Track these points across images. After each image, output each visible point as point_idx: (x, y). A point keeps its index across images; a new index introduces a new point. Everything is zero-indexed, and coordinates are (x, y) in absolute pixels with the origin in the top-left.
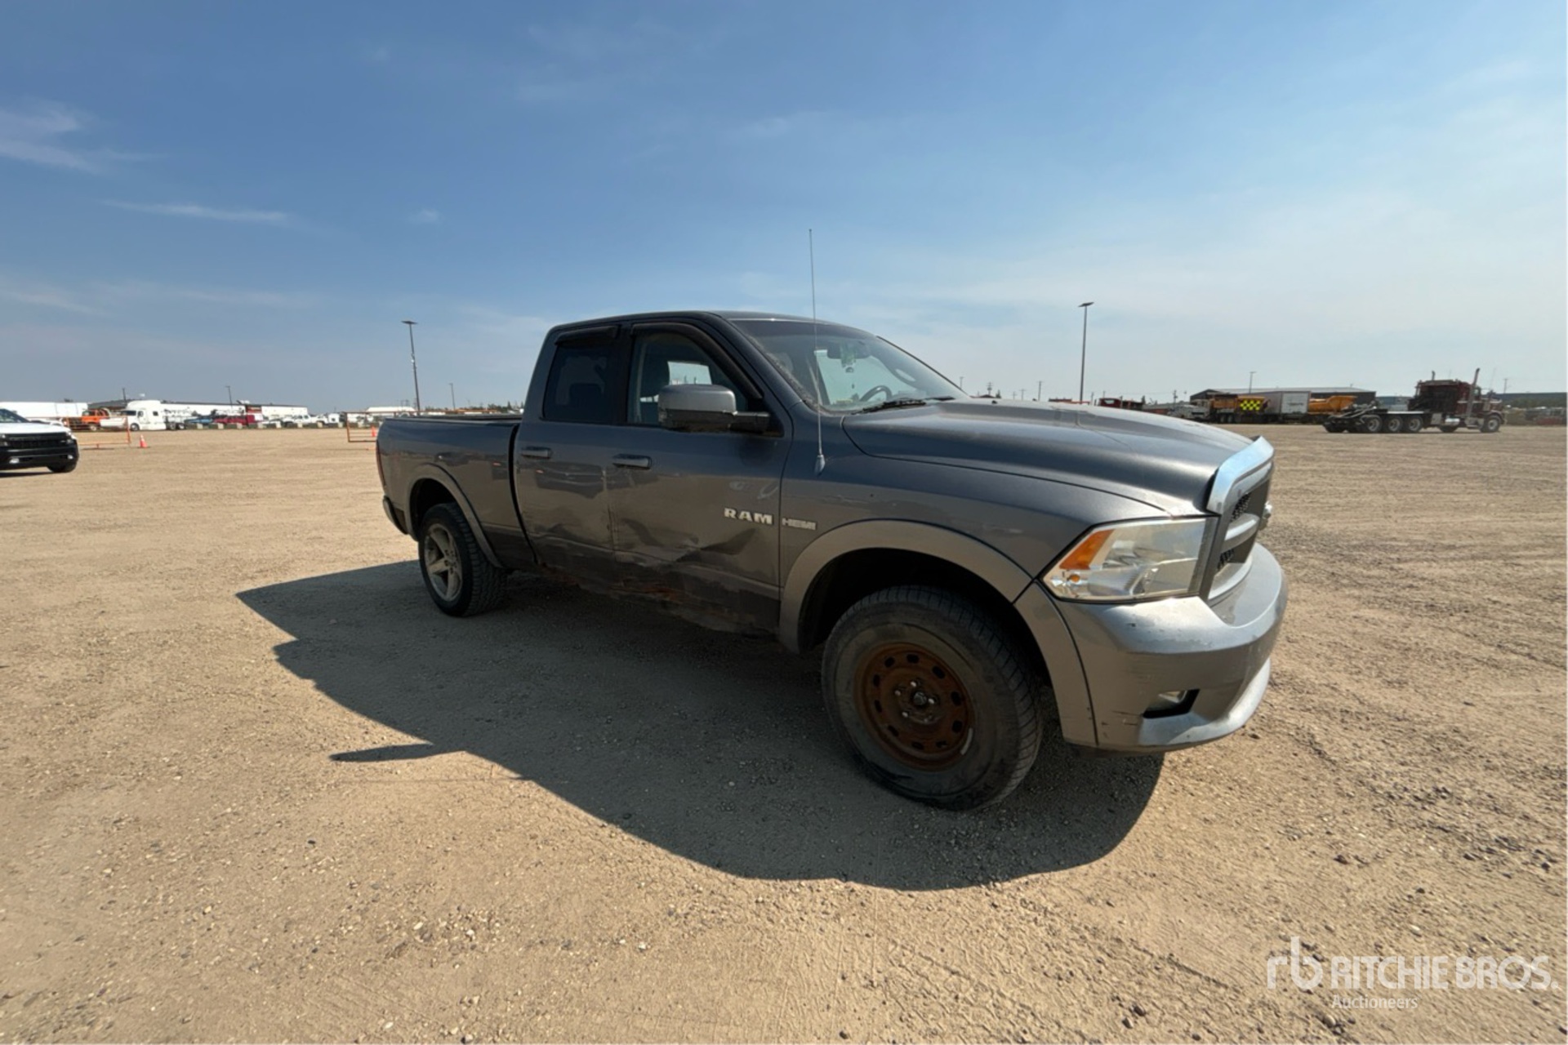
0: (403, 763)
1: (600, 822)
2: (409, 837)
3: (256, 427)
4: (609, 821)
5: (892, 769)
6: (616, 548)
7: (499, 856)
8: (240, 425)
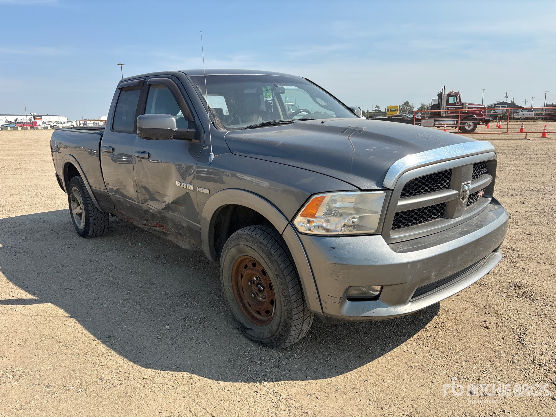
0: (21, 306)
1: (94, 338)
2: (7, 338)
3: (37, 129)
4: (98, 339)
5: (247, 325)
6: (141, 202)
7: (41, 349)
8: (29, 128)
